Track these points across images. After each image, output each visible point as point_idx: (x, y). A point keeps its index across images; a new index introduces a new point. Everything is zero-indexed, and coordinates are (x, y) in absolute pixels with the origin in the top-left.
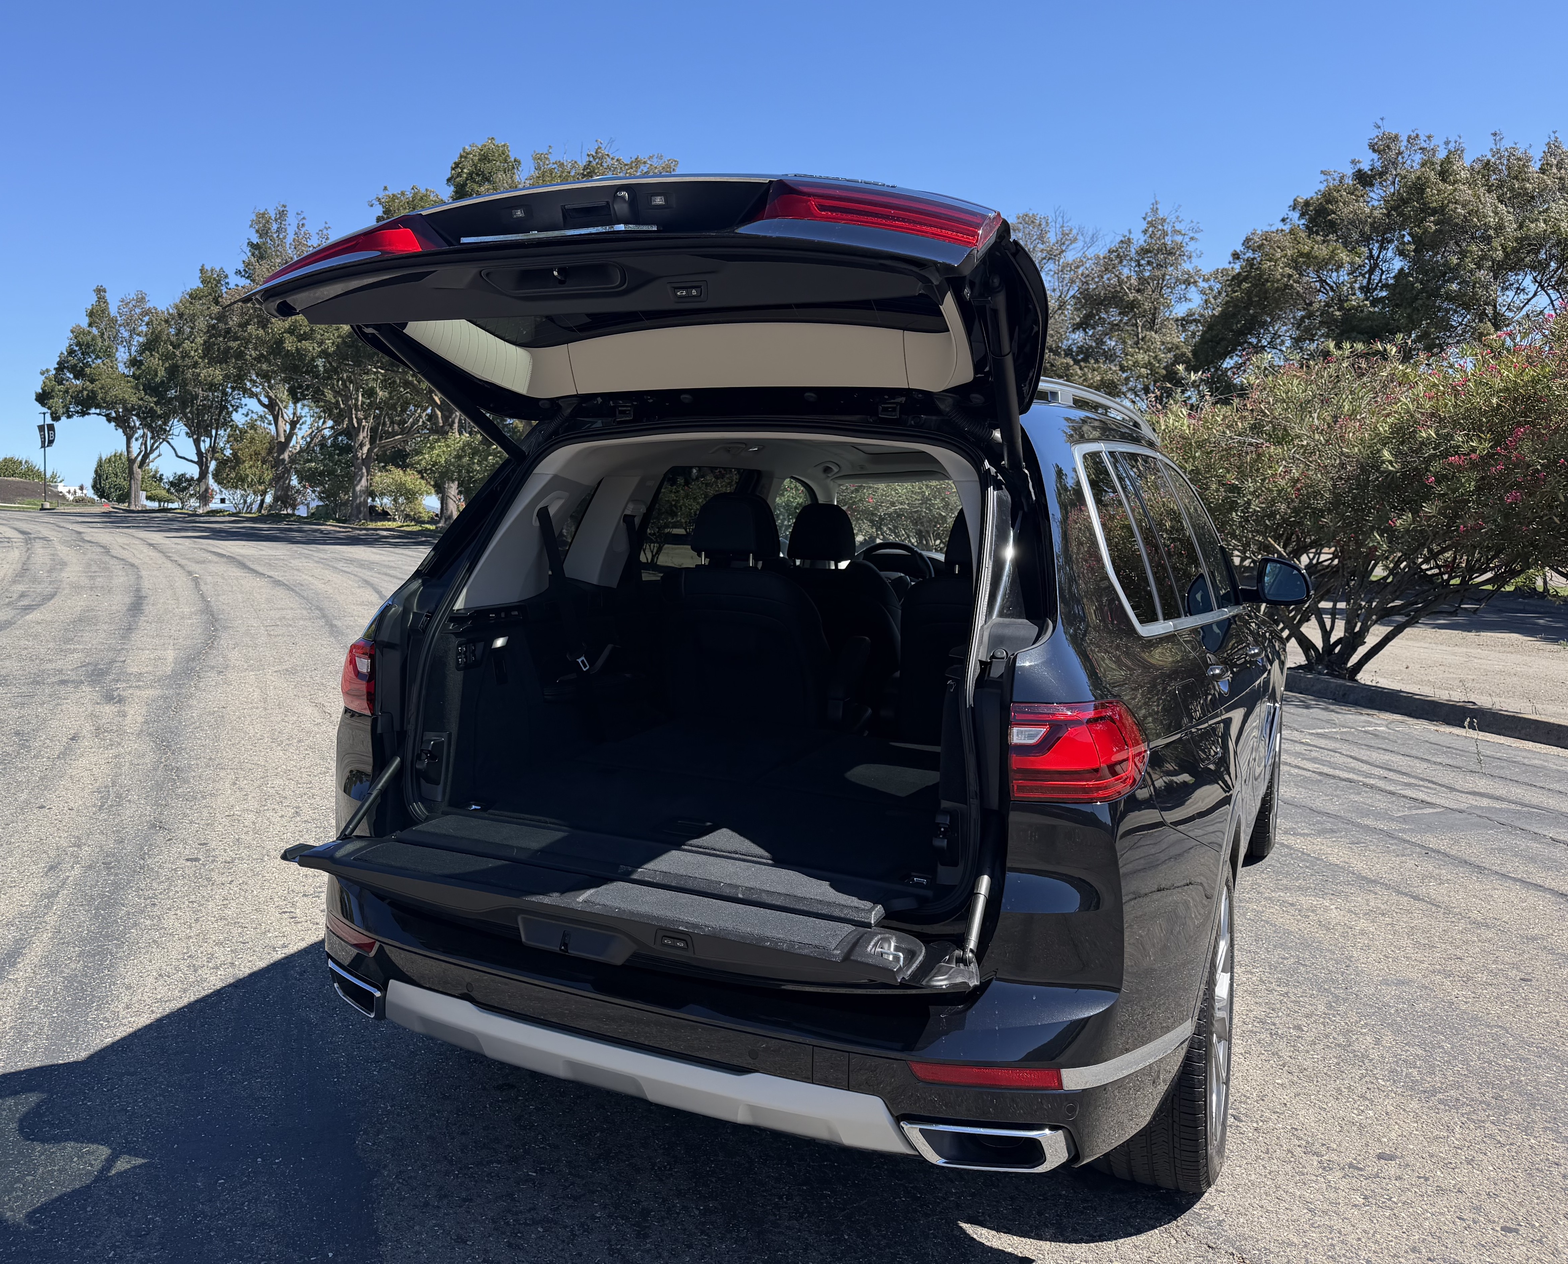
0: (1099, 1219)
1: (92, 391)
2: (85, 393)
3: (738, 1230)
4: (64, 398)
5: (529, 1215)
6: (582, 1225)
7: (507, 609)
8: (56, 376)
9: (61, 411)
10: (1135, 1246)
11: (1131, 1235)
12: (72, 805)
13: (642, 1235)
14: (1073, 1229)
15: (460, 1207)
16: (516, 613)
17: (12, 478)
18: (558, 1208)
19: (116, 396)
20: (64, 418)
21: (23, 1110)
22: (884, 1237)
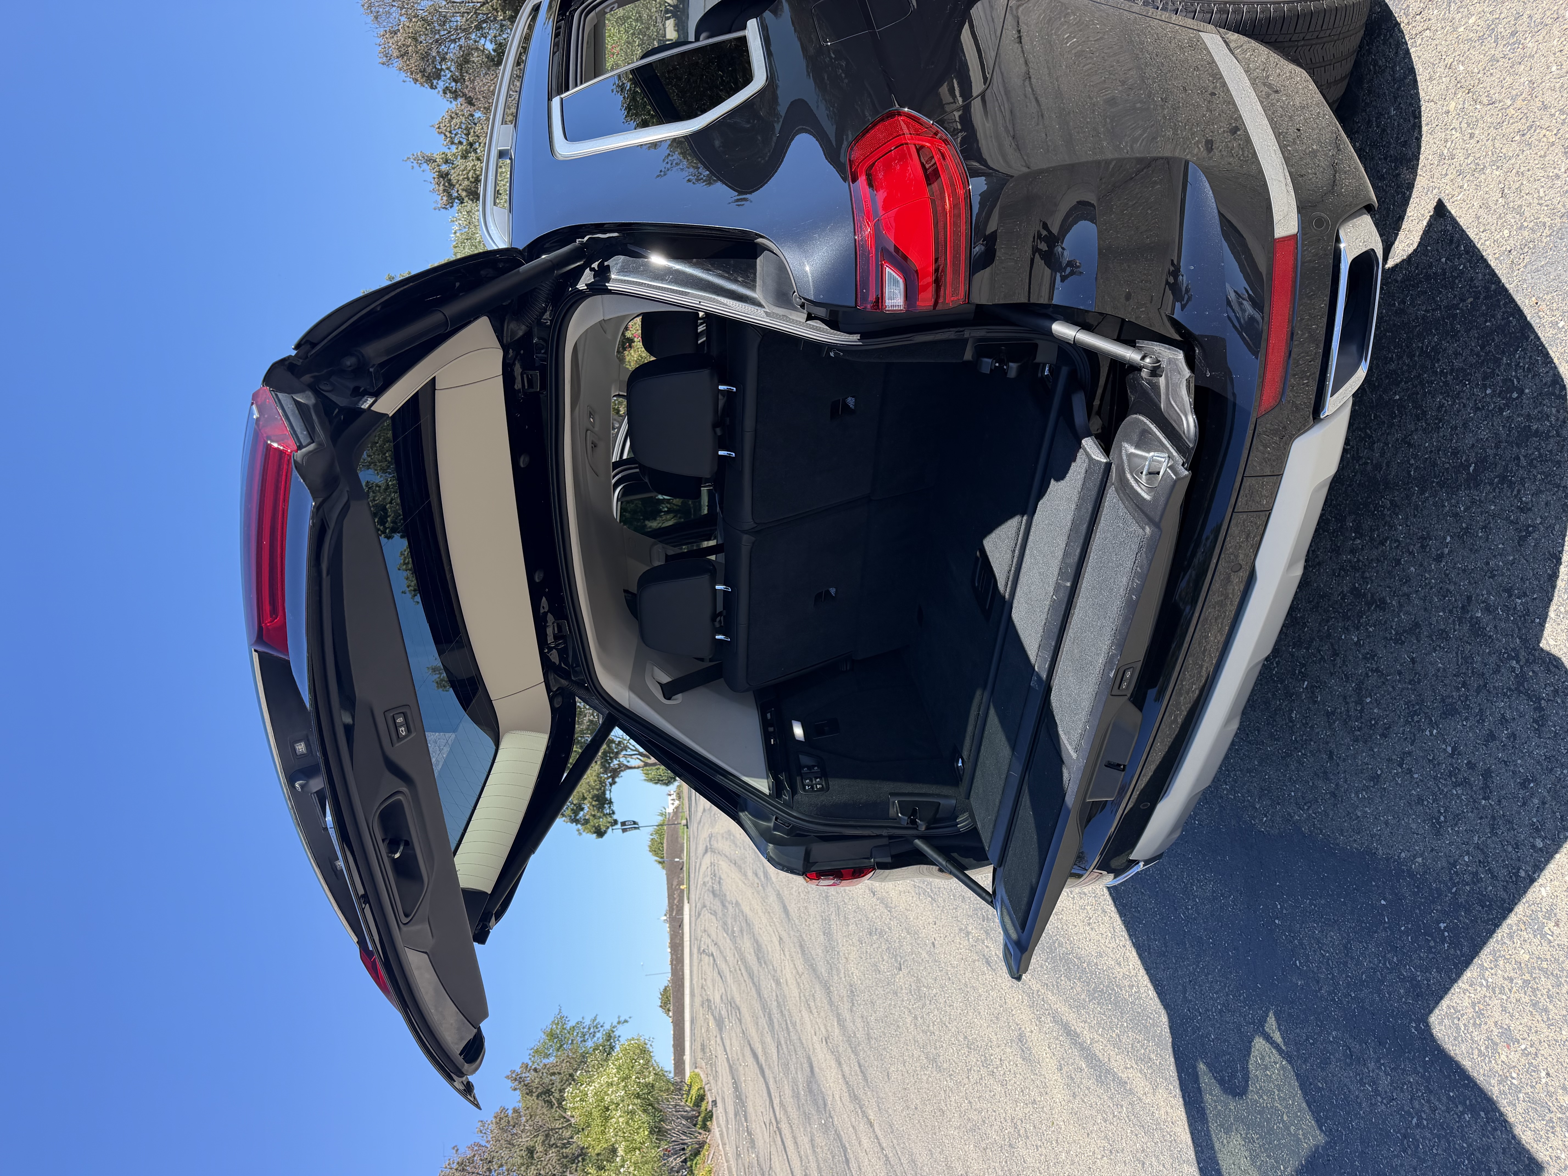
0: (1393, 113)
1: (592, 798)
2: (594, 803)
3: (1382, 506)
4: (600, 817)
5: (1352, 705)
6: (1365, 658)
7: (765, 724)
8: (583, 825)
9: (609, 819)
10: (1431, 79)
11: (1416, 81)
12: (931, 920)
13: (1382, 605)
14: (1404, 146)
15: (1338, 765)
16: (769, 715)
17: (665, 845)
18: (1345, 675)
19: (595, 781)
20: (615, 817)
21: (1217, 1090)
22: (1400, 357)
